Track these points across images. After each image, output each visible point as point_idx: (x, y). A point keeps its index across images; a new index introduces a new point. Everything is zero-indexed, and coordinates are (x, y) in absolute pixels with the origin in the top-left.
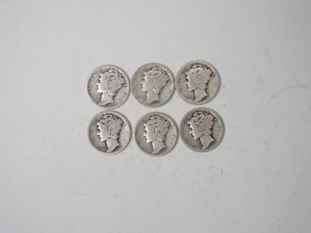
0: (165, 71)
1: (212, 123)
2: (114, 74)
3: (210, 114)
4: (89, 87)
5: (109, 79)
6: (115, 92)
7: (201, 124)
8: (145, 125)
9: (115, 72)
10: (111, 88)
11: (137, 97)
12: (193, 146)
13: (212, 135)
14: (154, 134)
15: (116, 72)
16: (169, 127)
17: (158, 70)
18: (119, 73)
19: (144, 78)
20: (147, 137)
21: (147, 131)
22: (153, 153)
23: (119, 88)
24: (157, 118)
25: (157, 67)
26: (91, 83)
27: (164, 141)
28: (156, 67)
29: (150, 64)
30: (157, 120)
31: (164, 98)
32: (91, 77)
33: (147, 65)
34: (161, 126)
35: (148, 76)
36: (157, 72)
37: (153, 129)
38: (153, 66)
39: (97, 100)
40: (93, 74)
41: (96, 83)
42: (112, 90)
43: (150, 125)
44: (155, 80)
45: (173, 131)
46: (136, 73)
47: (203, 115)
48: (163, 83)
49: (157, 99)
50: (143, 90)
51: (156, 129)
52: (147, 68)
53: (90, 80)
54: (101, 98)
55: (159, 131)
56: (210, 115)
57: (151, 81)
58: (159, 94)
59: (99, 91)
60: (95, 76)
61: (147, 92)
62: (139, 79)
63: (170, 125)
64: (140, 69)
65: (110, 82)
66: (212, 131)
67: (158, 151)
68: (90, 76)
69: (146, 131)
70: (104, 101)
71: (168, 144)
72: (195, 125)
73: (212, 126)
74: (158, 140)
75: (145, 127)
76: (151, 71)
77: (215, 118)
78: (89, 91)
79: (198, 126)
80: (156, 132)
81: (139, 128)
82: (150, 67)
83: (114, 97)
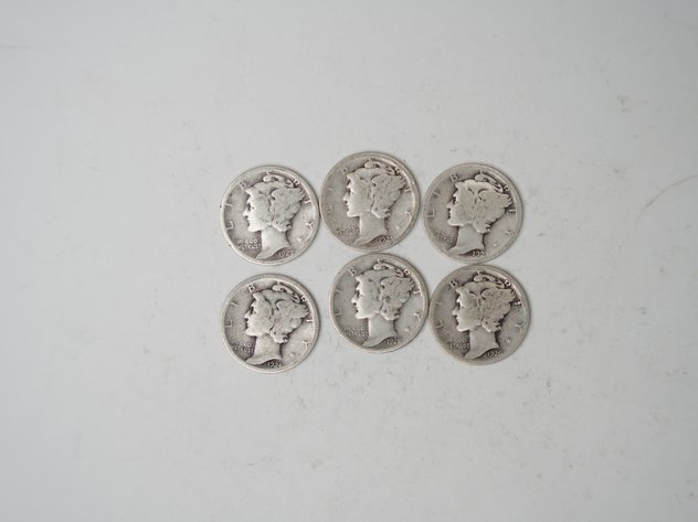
0: (394, 168)
1: (506, 309)
2: (276, 184)
3: (510, 287)
4: (227, 225)
5: (268, 198)
6: (287, 223)
7: (483, 302)
8: (358, 279)
9: (277, 180)
10: (278, 216)
11: (339, 233)
12: (449, 343)
13: (497, 334)
14: (375, 302)
15: (280, 178)
16: (410, 292)
17: (378, 166)
18: (286, 178)
19: (349, 187)
20: (359, 306)
21: (361, 293)
22: (366, 344)
23: (295, 211)
24: (387, 268)
25: (375, 159)
26: (230, 215)
27: (395, 321)
28: (373, 160)
29: (358, 155)
30: (386, 273)
31: (398, 228)
32: (228, 202)
33: (352, 157)
34: (393, 287)
35: (357, 182)
36: (376, 171)
37: (375, 291)
38: (365, 158)
39: (253, 249)
40: (231, 195)
41: (242, 212)
42: (280, 220)
43: (370, 281)
44: (373, 188)
45: (419, 302)
46: (330, 177)
47: (494, 285)
48: (392, 195)
49: (382, 231)
50: (349, 214)
51: (382, 291)
52: (352, 166)
53: (227, 209)
54: (260, 242)
55: (388, 298)
56: (509, 291)
57: (364, 193)
58: (386, 219)
59: (253, 228)
60: (235, 197)
61: (358, 218)
62: (339, 191)
63: (415, 288)
64: (336, 168)
65: (273, 202)
66: (501, 325)
67: (377, 342)
68: (224, 200)
69: (358, 293)
70: (268, 249)
71: (403, 328)
72: (470, 301)
73: (505, 315)
74: (383, 318)
75: (358, 284)
76: (363, 170)
77: (516, 300)
78: (230, 233)
79: (476, 305)
80: (380, 299)
81: (344, 284)
82: (358, 161)
83: (287, 234)
